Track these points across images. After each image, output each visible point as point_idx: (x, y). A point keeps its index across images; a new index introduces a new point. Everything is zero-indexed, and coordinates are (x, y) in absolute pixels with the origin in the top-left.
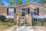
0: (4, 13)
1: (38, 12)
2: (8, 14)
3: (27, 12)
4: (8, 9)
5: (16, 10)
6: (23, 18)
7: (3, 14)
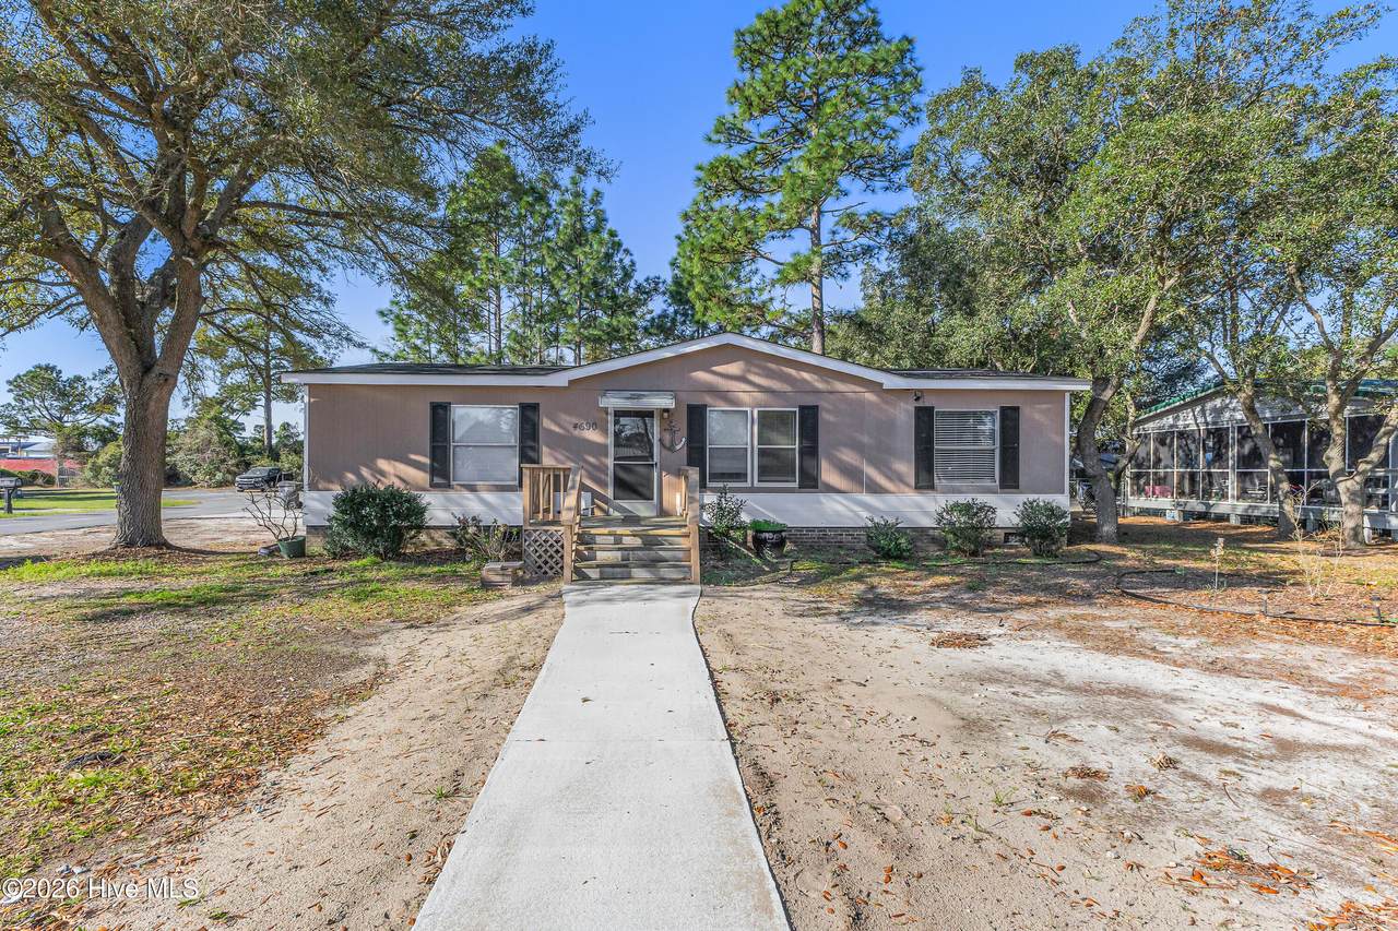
0: (388, 457)
1: (810, 450)
2: (441, 471)
3: (681, 444)
4: (440, 416)
5: (546, 423)
6: (630, 520)
7: (383, 464)
